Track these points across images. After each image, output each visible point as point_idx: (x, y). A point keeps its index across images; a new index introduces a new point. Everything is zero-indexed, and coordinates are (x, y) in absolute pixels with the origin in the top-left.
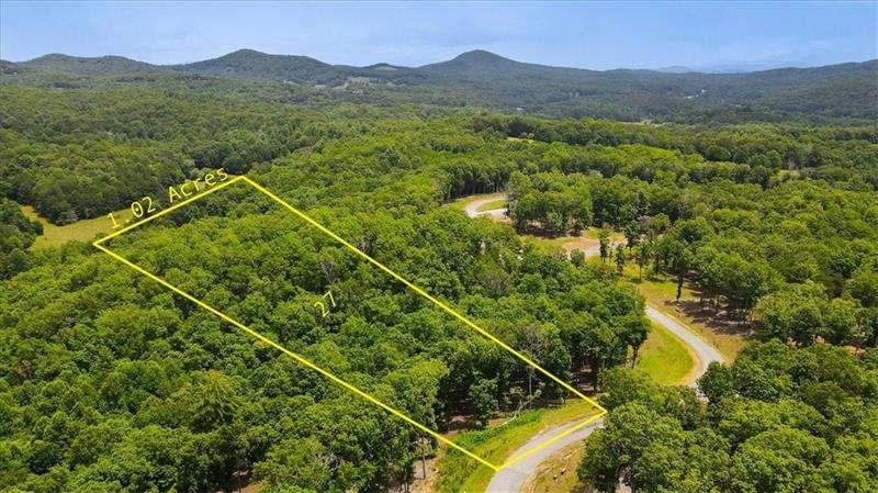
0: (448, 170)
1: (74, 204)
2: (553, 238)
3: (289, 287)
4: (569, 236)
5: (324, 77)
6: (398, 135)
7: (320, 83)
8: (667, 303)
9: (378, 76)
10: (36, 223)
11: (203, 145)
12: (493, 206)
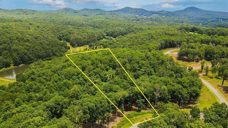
0: (164, 40)
1: (77, 43)
2: (189, 62)
3: (108, 67)
4: (195, 62)
5: (146, 14)
6: (156, 30)
7: (145, 15)
8: (219, 86)
9: (161, 14)
10: (69, 47)
11: (109, 30)
12: (175, 51)
